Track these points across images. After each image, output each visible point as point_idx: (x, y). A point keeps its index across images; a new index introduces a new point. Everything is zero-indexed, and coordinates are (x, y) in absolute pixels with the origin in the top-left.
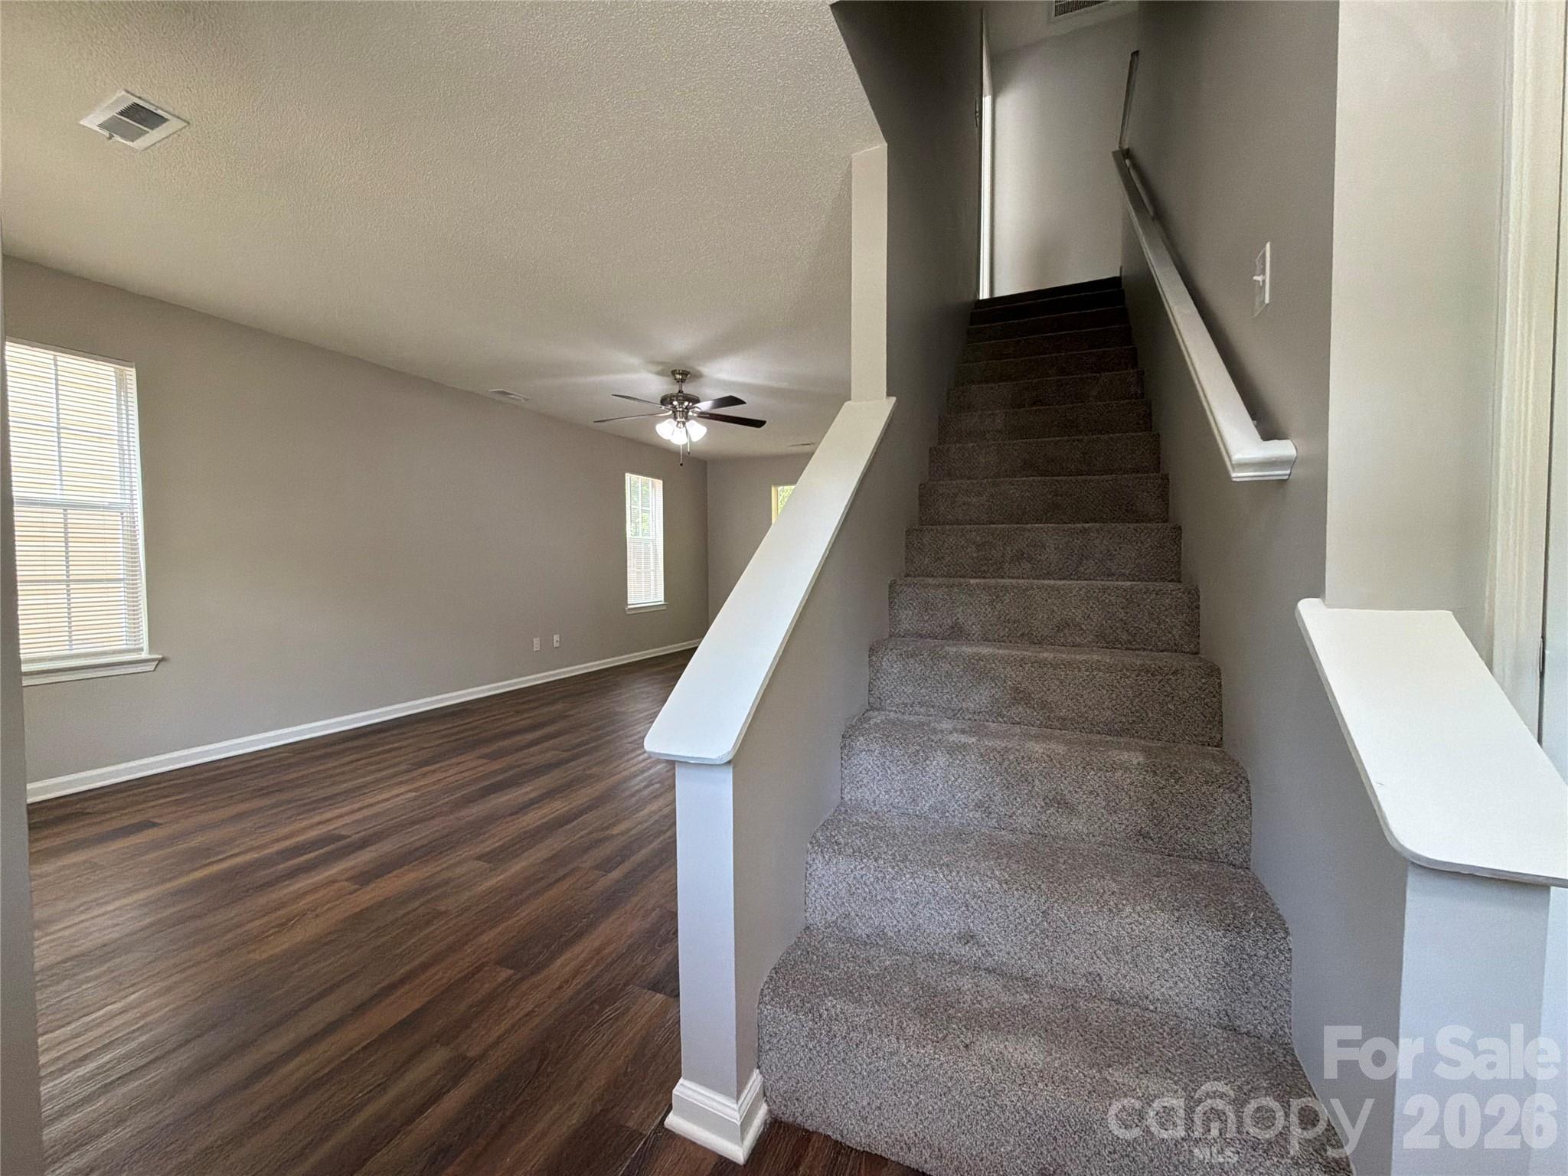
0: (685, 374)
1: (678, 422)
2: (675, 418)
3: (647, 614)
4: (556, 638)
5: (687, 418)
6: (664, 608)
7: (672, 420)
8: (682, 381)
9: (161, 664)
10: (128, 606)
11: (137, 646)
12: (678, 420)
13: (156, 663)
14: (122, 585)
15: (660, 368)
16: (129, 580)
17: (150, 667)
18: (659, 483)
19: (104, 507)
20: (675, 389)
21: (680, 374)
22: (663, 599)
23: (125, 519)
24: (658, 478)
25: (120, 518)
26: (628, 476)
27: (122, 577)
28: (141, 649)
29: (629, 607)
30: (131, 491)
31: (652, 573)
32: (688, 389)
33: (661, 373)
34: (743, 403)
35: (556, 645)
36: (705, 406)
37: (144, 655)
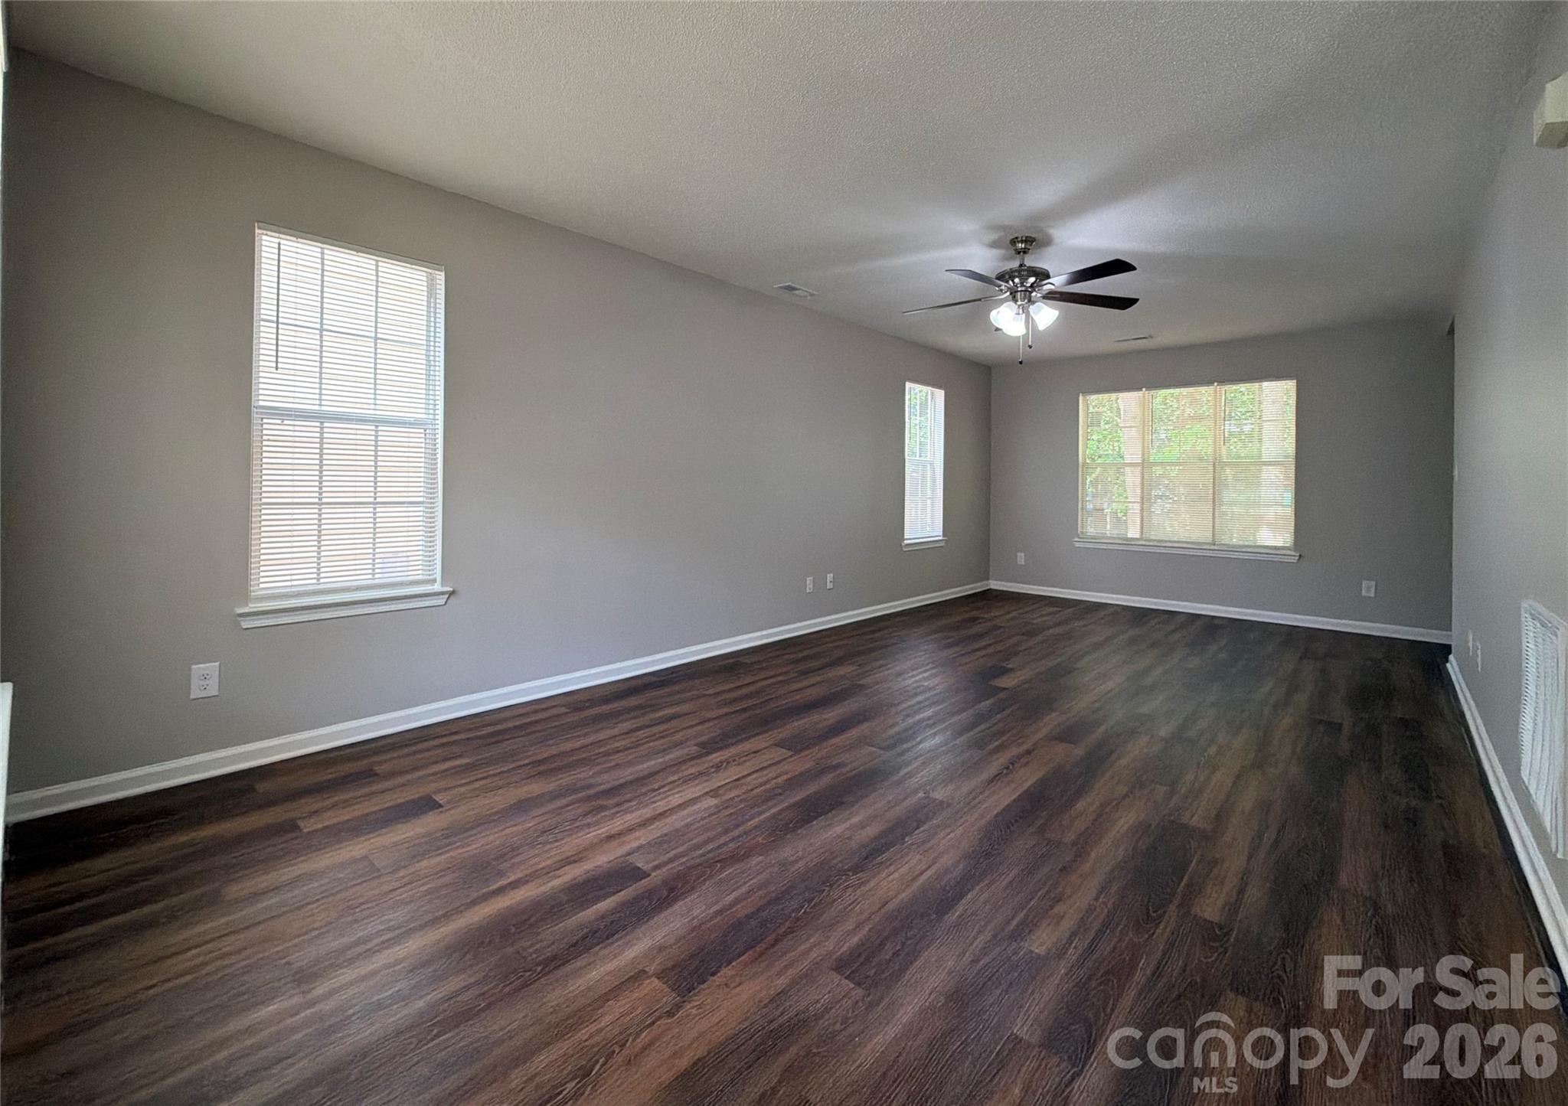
0: (1029, 240)
1: (1019, 306)
2: (1015, 299)
3: (924, 551)
4: (830, 577)
5: (1031, 301)
6: (942, 544)
7: (1012, 303)
8: (1025, 251)
9: (452, 597)
10: (426, 532)
11: (431, 577)
12: (1019, 303)
13: (447, 596)
14: (421, 509)
15: (993, 236)
16: (428, 503)
17: (441, 601)
18: (940, 394)
19: (410, 424)
20: (1015, 264)
21: (1022, 242)
22: (941, 534)
23: (428, 436)
24: (940, 387)
25: (423, 435)
26: (908, 385)
27: (421, 499)
28: (435, 581)
29: (906, 542)
30: (435, 410)
31: (929, 502)
32: (1030, 261)
33: (994, 245)
34: (1133, 268)
35: (829, 586)
36: (1057, 282)
37: (437, 587)
